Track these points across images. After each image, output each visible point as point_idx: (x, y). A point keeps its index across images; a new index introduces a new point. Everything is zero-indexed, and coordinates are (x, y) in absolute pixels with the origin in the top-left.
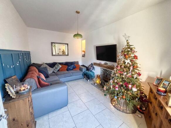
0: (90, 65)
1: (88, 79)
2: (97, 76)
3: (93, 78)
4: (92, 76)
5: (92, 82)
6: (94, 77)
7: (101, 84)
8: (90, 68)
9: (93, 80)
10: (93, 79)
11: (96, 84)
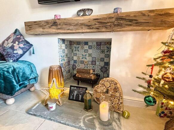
0: (9, 38)
1: (5, 96)
2: (51, 71)
3: (33, 85)
4: (27, 79)
5: (31, 101)
6: (35, 78)
7: (71, 97)
8: (12, 48)
9: (35, 92)
10: (32, 89)
11: (53, 106)
